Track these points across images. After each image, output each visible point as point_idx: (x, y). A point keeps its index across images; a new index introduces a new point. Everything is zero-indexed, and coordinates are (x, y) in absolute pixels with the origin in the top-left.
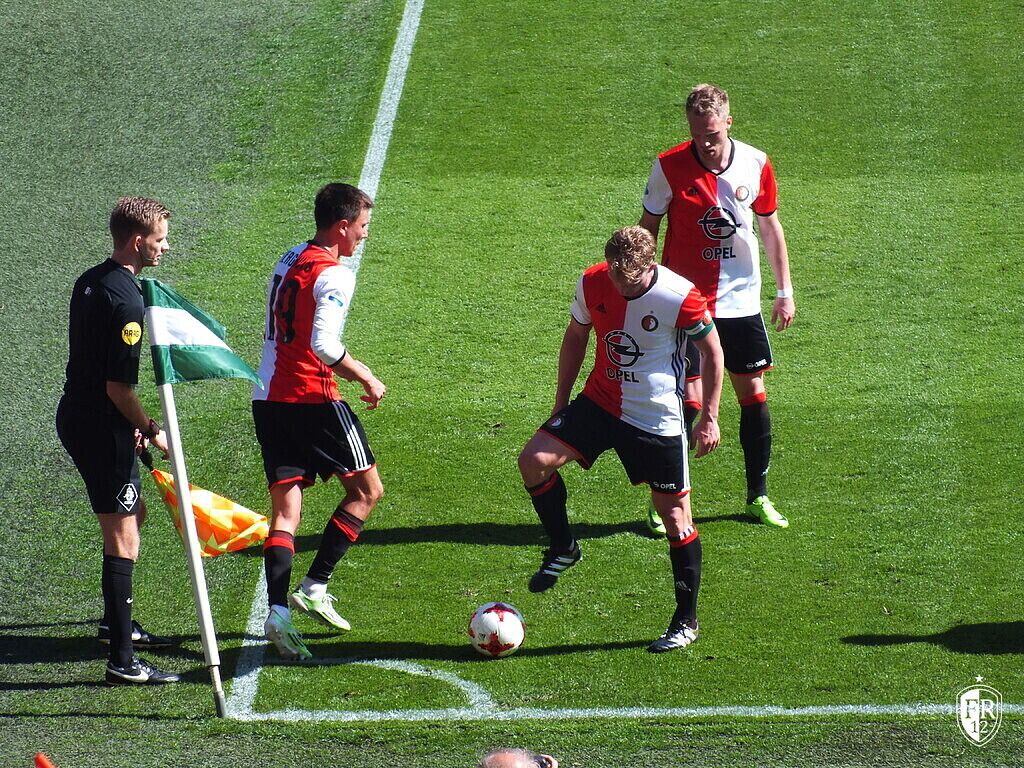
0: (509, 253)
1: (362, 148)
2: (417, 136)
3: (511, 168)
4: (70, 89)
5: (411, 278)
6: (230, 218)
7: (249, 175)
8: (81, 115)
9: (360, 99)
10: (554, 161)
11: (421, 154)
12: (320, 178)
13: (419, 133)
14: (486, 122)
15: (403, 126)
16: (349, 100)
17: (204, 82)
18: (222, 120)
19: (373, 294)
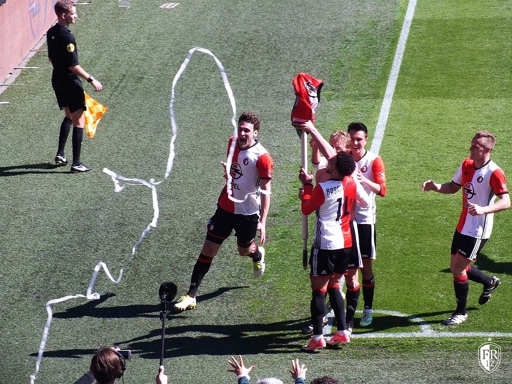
0: (445, 132)
1: (385, 86)
2: (408, 81)
3: (446, 95)
4: (263, 59)
5: (404, 143)
6: (329, 116)
7: (337, 97)
8: (267, 70)
9: (384, 65)
10: (464, 92)
11: (409, 89)
12: (367, 99)
13: (408, 80)
14: (436, 75)
15: (402, 76)
16: (380, 64)
17: (319, 56)
18: (326, 73)
19: (388, 150)
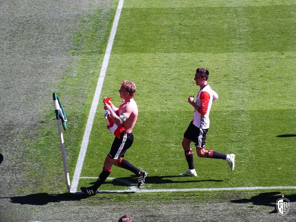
0: (142, 73)
1: (106, 47)
2: (119, 43)
3: (142, 51)
4: (35, 32)
5: (117, 79)
6: (73, 64)
7: (78, 53)
8: (37, 39)
9: (105, 34)
10: (153, 49)
11: (120, 48)
12: (95, 54)
13: (120, 43)
14: (136, 40)
15: (116, 41)
16: (103, 34)
17: (67, 30)
18: (72, 39)
19: (108, 83)
